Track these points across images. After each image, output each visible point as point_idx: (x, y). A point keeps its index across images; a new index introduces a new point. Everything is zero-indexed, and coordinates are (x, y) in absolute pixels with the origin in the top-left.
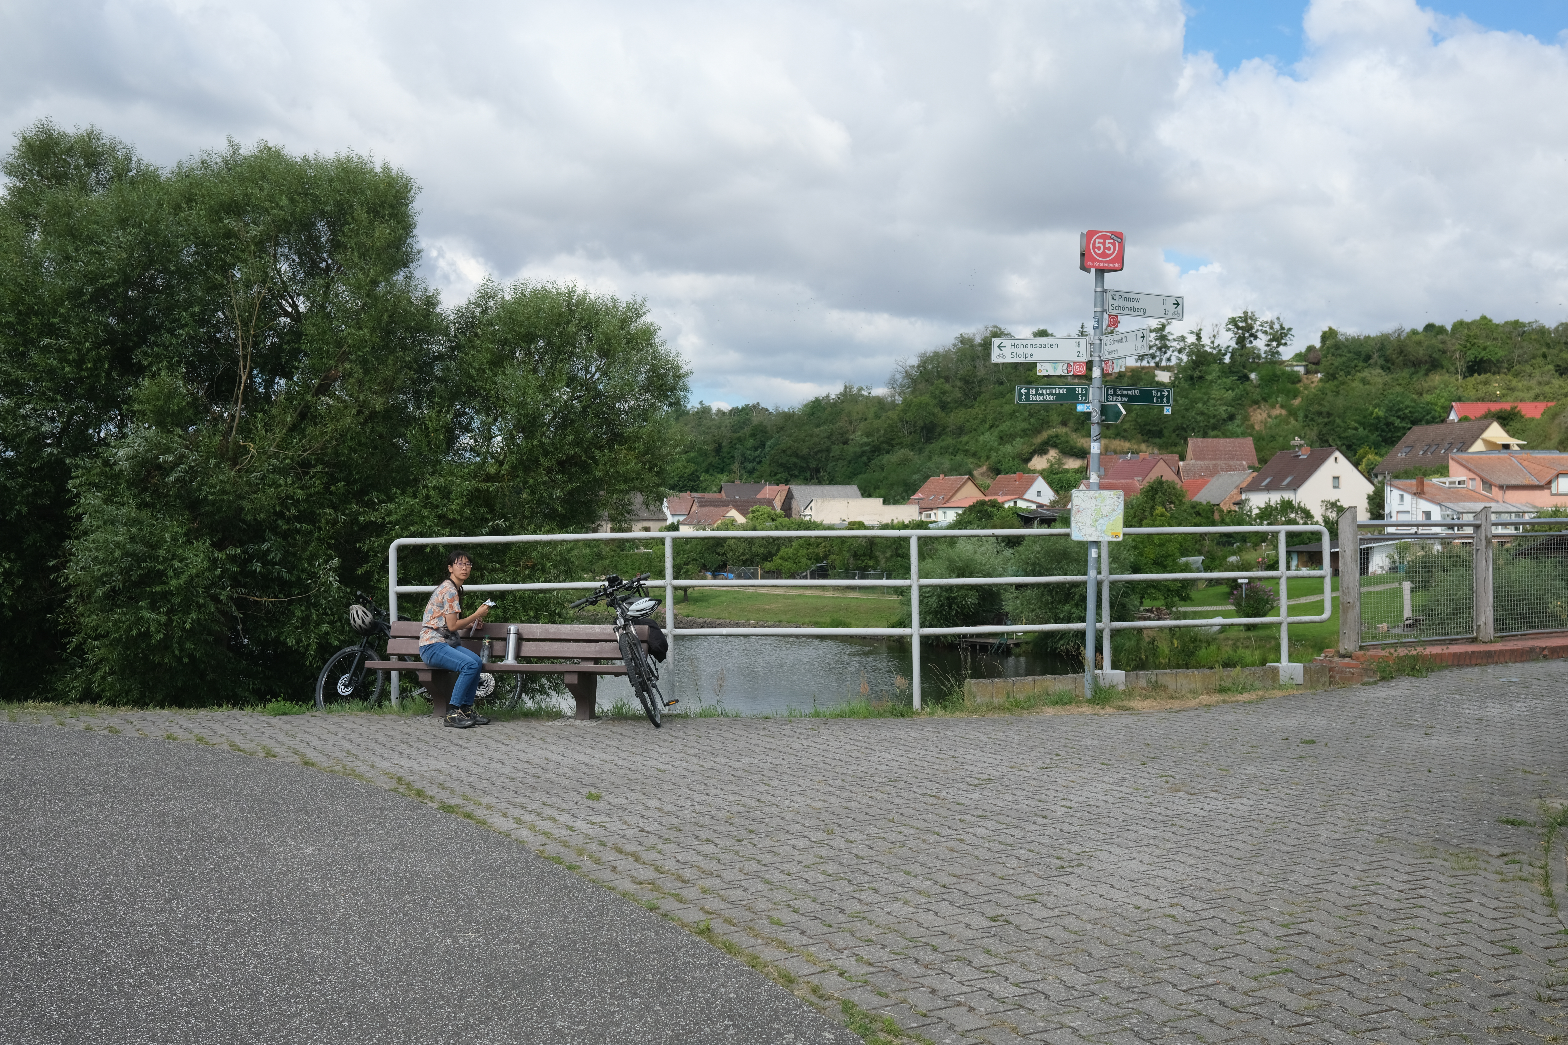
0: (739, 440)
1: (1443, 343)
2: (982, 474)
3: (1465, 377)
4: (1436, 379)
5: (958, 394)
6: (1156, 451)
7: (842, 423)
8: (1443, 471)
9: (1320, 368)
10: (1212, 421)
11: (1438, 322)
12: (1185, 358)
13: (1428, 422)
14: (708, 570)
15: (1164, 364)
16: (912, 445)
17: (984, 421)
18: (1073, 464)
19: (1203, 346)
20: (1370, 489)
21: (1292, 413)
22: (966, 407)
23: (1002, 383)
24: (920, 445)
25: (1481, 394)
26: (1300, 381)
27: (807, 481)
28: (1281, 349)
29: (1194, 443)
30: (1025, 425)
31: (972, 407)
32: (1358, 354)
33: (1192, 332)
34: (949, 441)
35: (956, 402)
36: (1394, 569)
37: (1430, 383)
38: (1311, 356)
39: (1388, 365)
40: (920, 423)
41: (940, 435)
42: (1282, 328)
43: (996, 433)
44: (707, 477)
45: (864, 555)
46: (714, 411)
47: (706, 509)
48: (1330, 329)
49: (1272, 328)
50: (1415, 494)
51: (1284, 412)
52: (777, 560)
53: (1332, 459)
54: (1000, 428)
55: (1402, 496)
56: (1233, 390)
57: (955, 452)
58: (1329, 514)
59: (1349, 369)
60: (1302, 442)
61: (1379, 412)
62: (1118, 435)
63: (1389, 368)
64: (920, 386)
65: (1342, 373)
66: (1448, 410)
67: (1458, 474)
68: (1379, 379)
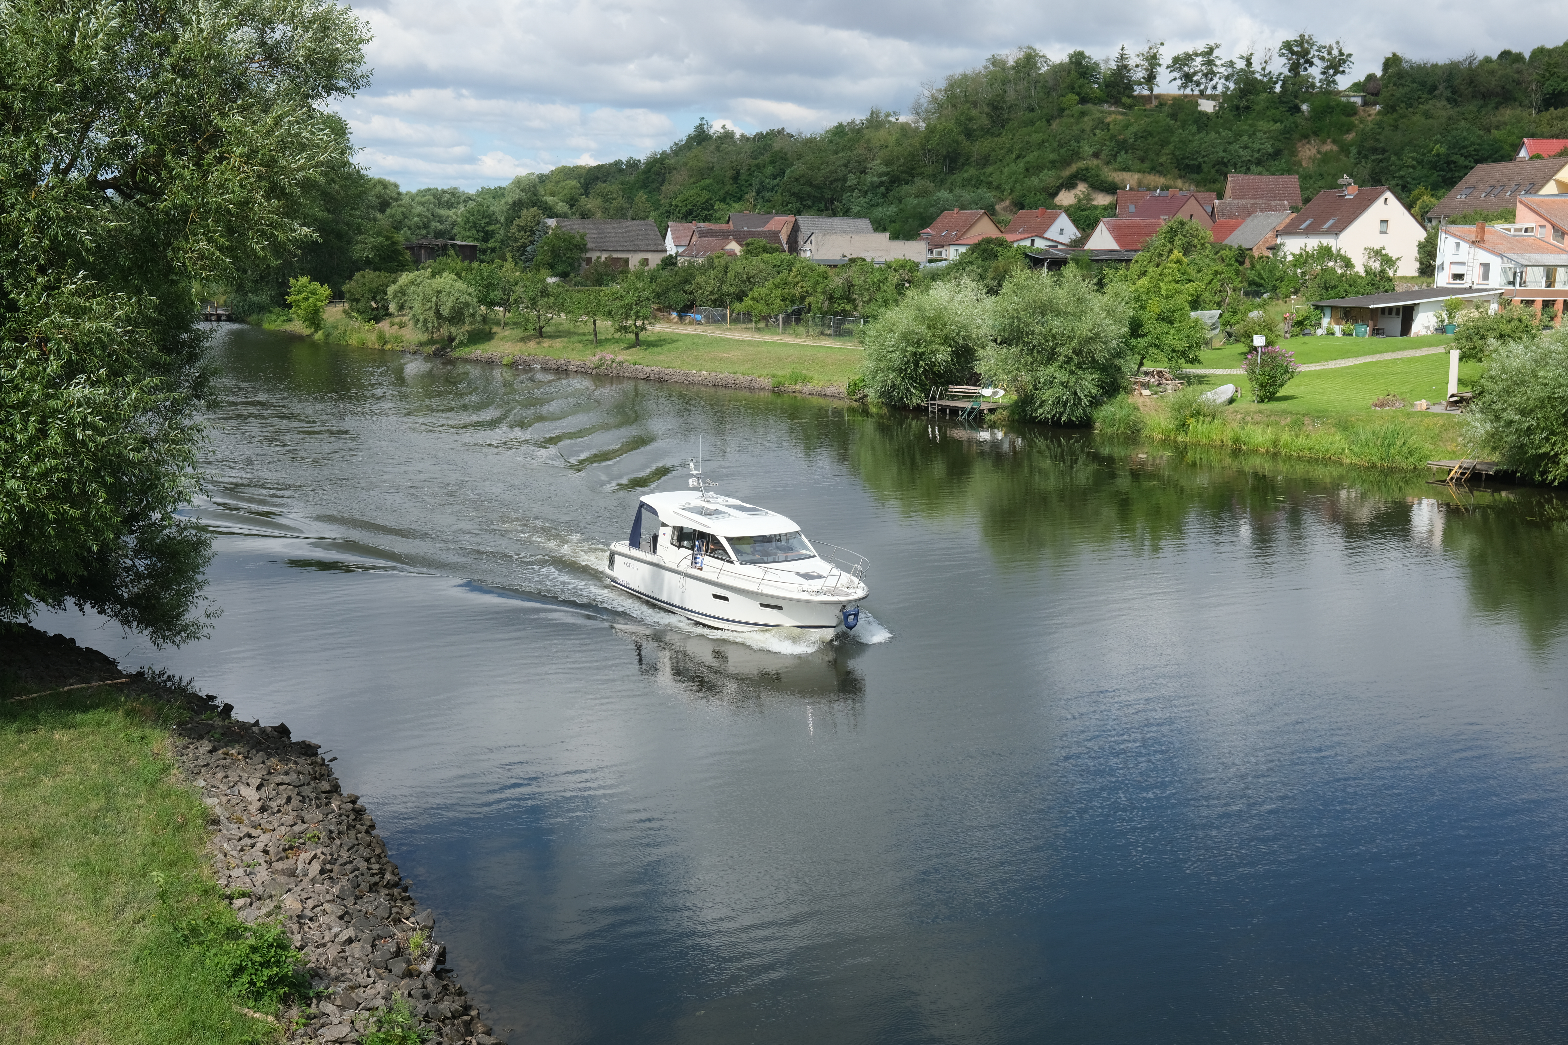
0: (758, 166)
1: (1519, 72)
2: (1005, 209)
3: (1540, 111)
4: (1507, 114)
5: (985, 121)
6: (1193, 188)
7: (860, 150)
8: (1509, 216)
9: (1380, 98)
10: (1256, 155)
11: (1515, 50)
12: (1232, 86)
13: (1496, 161)
14: (674, 310)
15: (1209, 92)
16: (934, 175)
17: (1010, 151)
18: (1102, 200)
19: (1253, 73)
20: (1421, 235)
21: (1344, 149)
22: (993, 135)
23: (1032, 110)
24: (942, 176)
25: (1555, 130)
26: (1355, 114)
27: (820, 212)
28: (1338, 77)
29: (1233, 180)
30: (1052, 156)
31: (998, 135)
32: (1423, 84)
33: (1242, 57)
34: (971, 172)
35: (982, 129)
36: (1442, 329)
37: (1500, 118)
38: (1371, 85)
39: (1455, 97)
40: (944, 151)
41: (963, 165)
42: (1341, 54)
43: (1022, 165)
44: (722, 205)
45: (841, 298)
46: (738, 135)
47: (705, 241)
48: (1394, 55)
49: (1330, 53)
50: (1473, 242)
51: (1335, 148)
52: (747, 301)
53: (1382, 200)
54: (1027, 159)
55: (1458, 244)
56: (1282, 122)
57: (978, 184)
58: (1371, 263)
59: (1410, 102)
60: (1351, 181)
61: (1440, 149)
62: (1153, 170)
63: (1455, 100)
64: (946, 112)
65: (1403, 105)
66: (1517, 147)
67: (1525, 218)
68: (1444, 113)
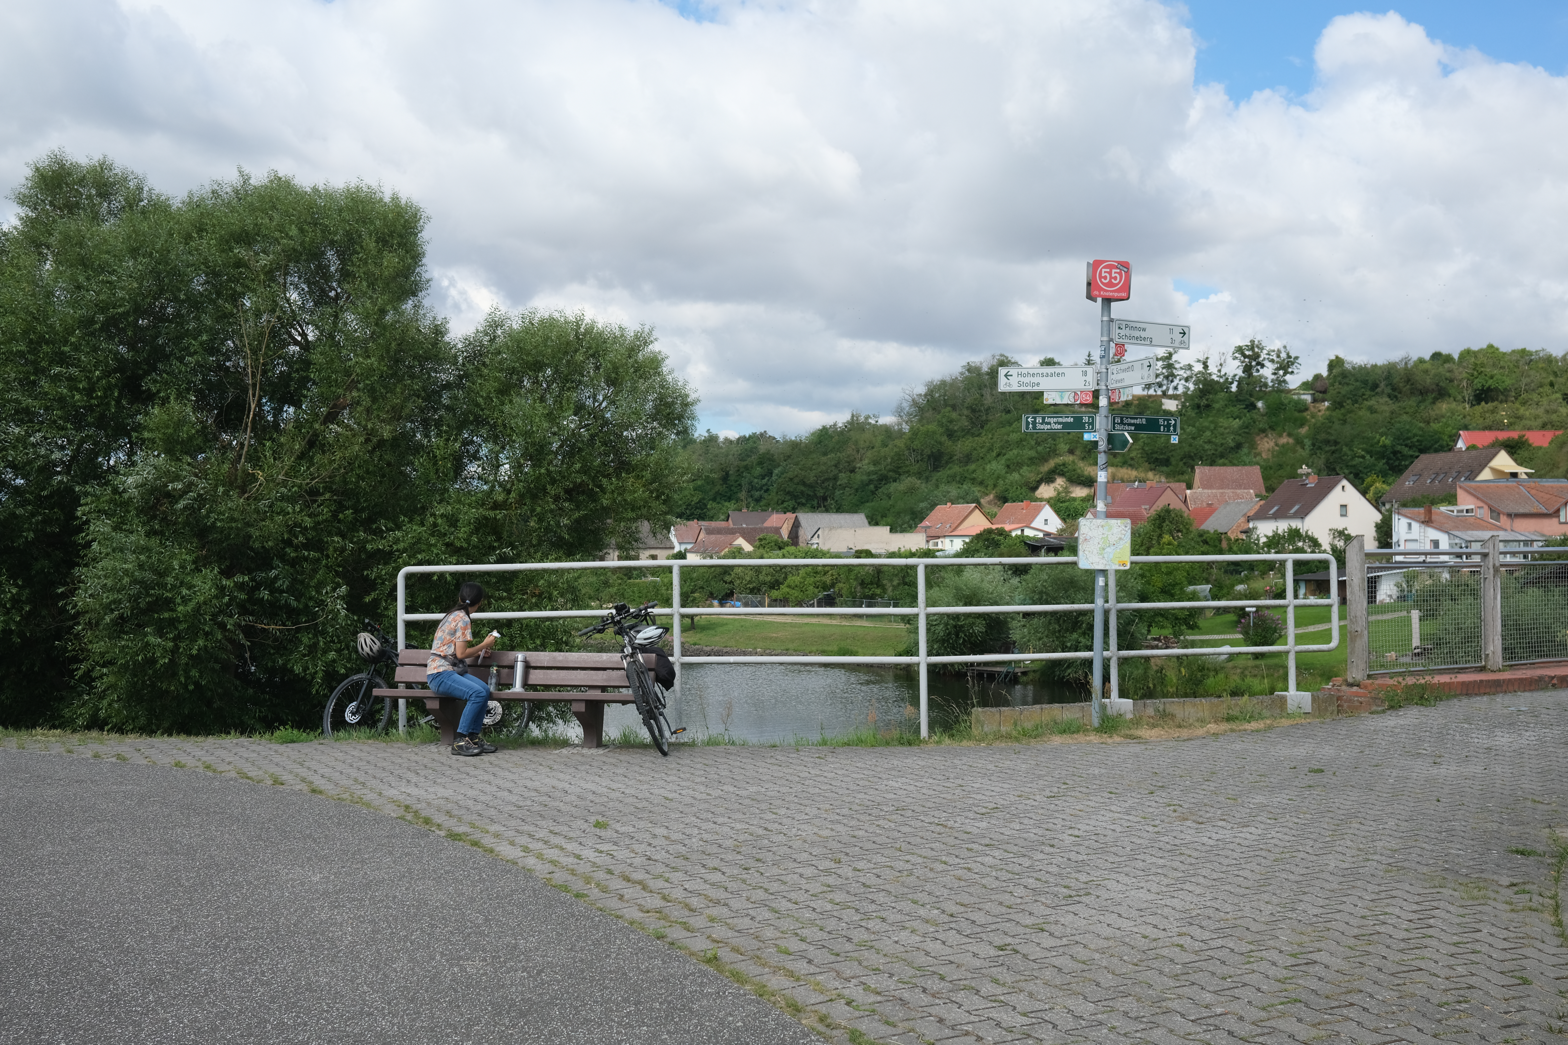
0: (746, 468)
1: (1450, 371)
2: (989, 503)
3: (1472, 405)
4: (1444, 407)
5: (965, 423)
6: (1163, 479)
7: (849, 451)
8: (1451, 499)
9: (1327, 396)
10: (1220, 449)
11: (1445, 351)
12: (1192, 387)
13: (1436, 451)
14: (714, 599)
15: (1171, 392)
16: (919, 473)
17: (991, 449)
18: (1079, 492)
19: (1210, 374)
20: (1377, 517)
21: (1299, 442)
22: (973, 435)
23: (1009, 412)
24: (927, 473)
25: (1488, 422)
26: (1306, 409)
27: (814, 509)
28: (1288, 377)
29: (1201, 472)
30: (1032, 453)
31: (979, 435)
32: (1365, 382)
33: (1199, 361)
34: (956, 469)
35: (963, 430)
36: (1402, 598)
37: (1437, 412)
38: (1318, 384)
39: (1395, 393)
40: (927, 451)
41: (947, 463)
42: (1289, 357)
43: (1003, 462)
44: (714, 505)
45: (872, 583)
46: (721, 438)
47: (713, 537)
48: (1337, 357)
49: (1278, 356)
50: (1423, 522)
51: (1291, 441)
52: (784, 589)
53: (1339, 487)
54: (1006, 456)
55: (1410, 525)
56: (1240, 418)
57: (963, 480)
58: (1336, 542)
59: (1356, 398)
60: (1310, 470)
61: (1385, 440)
62: (1124, 464)
63: (1396, 397)
64: (927, 415)
65: (1349, 401)
66: (1455, 438)
67: (1466, 502)
68: (1386, 408)
